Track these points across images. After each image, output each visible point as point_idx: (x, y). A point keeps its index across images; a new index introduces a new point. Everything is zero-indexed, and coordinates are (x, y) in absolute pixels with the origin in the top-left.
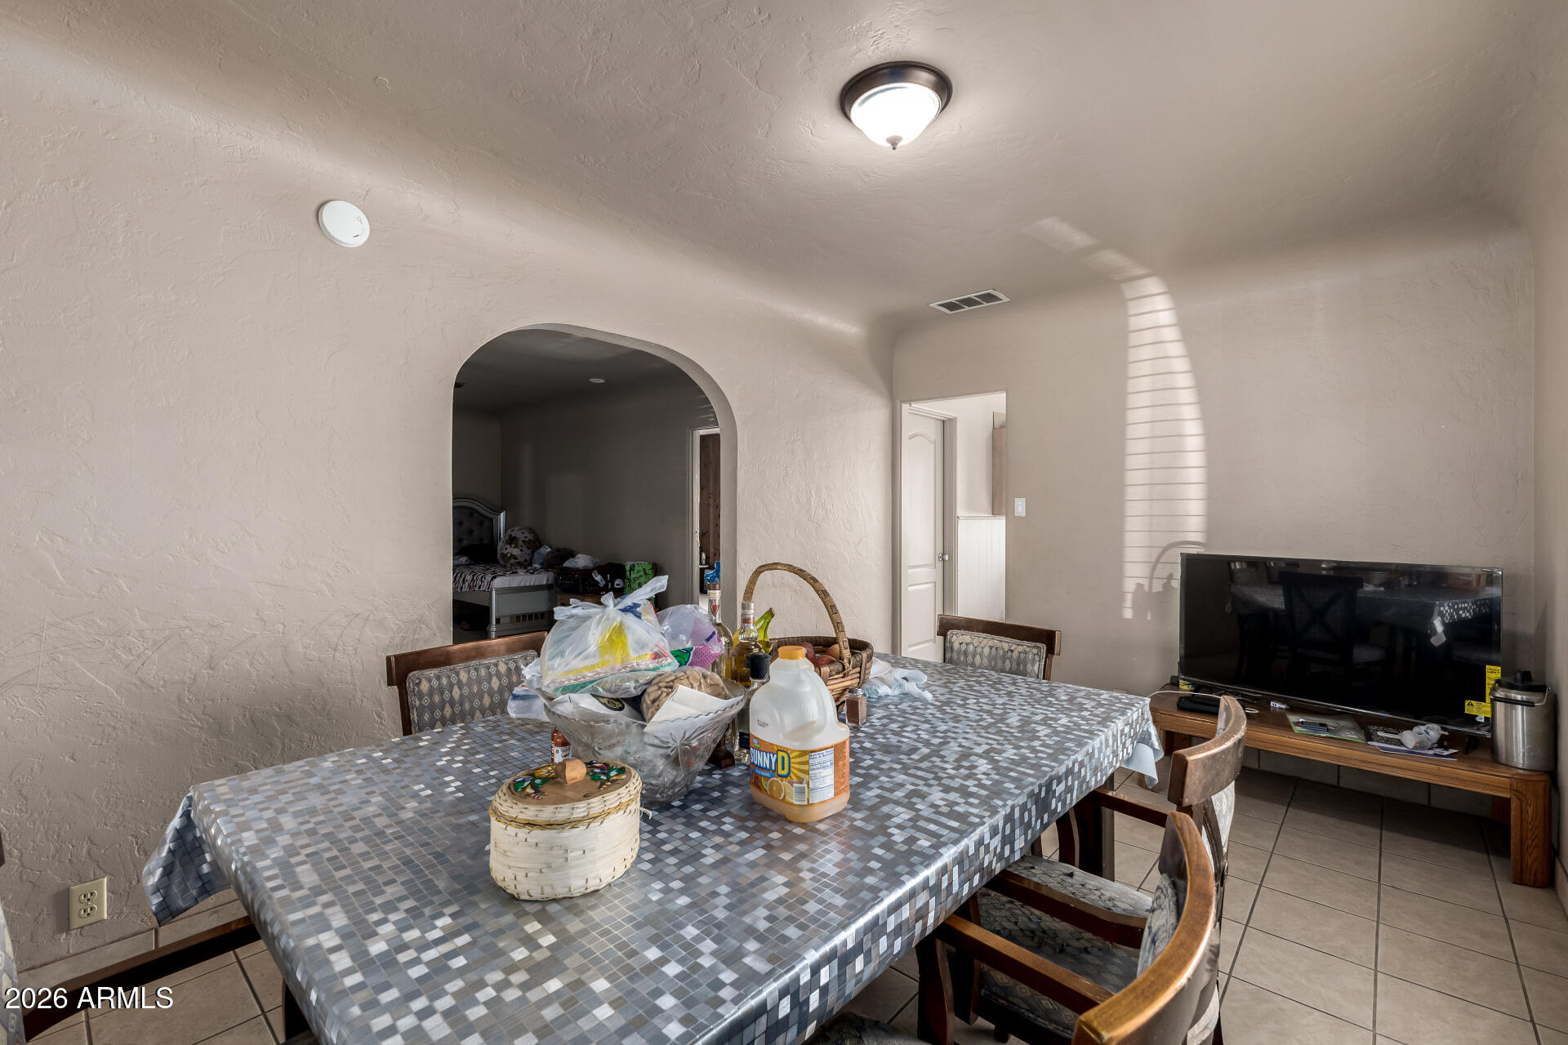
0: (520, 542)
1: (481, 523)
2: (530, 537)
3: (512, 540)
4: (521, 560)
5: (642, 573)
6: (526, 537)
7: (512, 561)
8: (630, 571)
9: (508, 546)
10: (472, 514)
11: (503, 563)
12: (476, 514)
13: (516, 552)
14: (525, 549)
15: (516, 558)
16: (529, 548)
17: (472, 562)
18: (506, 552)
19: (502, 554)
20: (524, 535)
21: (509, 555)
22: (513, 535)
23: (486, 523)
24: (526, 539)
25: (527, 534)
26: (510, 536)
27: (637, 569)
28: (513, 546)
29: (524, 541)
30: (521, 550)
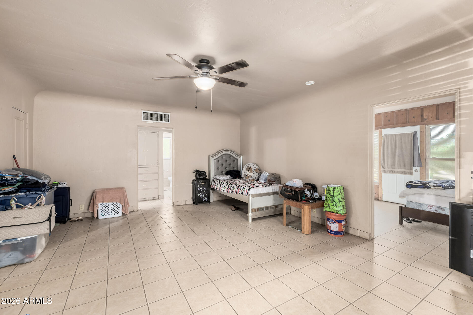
0: (253, 170)
1: (234, 161)
2: (257, 167)
3: (249, 169)
4: (254, 178)
5: (339, 192)
6: (255, 168)
7: (250, 178)
8: (333, 191)
9: (247, 171)
10: (230, 157)
11: (245, 179)
12: (232, 157)
13: (251, 174)
14: (255, 172)
15: (251, 177)
16: (257, 173)
17: (232, 178)
18: (246, 174)
19: (245, 175)
20: (254, 167)
21: (248, 175)
22: (249, 167)
23: (235, 161)
24: (256, 169)
25: (255, 166)
26: (248, 167)
27: (337, 190)
28: (250, 171)
29: (255, 169)
30: (254, 174)
